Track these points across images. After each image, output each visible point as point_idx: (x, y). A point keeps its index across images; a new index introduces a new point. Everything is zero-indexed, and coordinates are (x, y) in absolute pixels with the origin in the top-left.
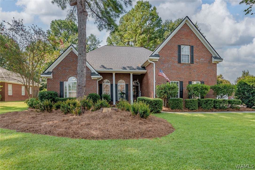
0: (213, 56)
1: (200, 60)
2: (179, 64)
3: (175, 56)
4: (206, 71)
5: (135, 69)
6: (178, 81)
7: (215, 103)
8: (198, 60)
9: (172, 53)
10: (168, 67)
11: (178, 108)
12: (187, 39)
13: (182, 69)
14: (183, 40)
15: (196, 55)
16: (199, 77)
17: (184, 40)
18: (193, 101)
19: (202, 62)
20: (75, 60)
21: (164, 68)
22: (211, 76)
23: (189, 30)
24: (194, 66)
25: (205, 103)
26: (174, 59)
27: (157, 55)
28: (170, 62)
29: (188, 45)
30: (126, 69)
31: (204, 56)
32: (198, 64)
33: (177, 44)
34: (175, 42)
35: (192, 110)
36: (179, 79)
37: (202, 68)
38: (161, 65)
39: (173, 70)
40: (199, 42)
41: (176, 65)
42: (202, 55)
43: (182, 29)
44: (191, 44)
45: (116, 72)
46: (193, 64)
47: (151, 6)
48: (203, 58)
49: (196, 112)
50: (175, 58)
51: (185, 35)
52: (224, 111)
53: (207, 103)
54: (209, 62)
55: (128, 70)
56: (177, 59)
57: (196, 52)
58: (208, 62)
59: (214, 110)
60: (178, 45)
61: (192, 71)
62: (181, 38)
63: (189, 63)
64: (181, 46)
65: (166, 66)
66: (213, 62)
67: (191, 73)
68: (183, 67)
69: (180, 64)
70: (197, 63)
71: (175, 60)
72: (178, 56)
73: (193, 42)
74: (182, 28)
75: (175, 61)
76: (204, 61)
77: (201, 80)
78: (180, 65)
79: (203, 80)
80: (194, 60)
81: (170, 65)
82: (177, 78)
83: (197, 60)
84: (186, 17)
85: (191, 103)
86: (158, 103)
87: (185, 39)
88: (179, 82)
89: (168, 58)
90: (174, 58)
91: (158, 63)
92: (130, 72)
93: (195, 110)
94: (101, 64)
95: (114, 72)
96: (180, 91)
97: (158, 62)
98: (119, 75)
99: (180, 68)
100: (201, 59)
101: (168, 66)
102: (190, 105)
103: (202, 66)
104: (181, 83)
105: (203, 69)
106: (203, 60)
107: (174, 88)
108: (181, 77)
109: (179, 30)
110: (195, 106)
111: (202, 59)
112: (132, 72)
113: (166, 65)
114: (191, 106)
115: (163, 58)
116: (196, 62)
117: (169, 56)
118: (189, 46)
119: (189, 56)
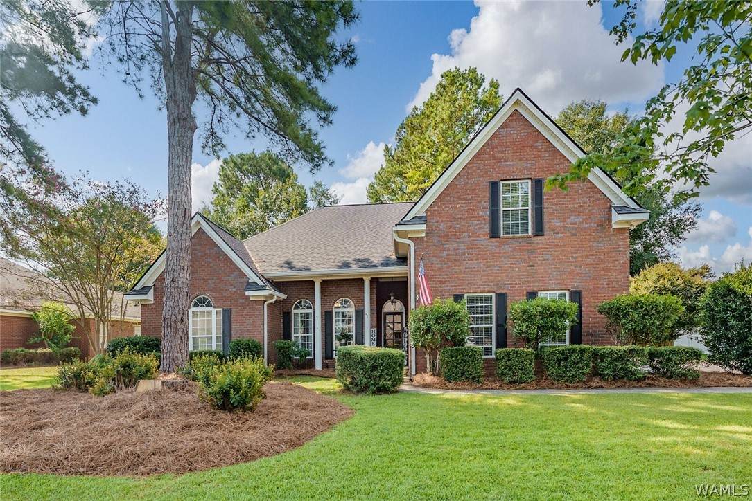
0: (616, 203)
1: (568, 221)
2: (494, 240)
3: (479, 218)
4: (587, 257)
5: (375, 266)
6: (490, 294)
7: (597, 359)
8: (560, 222)
9: (471, 209)
10: (457, 251)
11: (467, 378)
12: (521, 160)
13: (503, 256)
14: (508, 163)
15: (554, 206)
16: (564, 276)
17: (511, 163)
18: (516, 356)
19: (573, 229)
20: (207, 251)
21: (445, 255)
22: (607, 270)
23: (529, 131)
24: (544, 241)
25: (559, 361)
26: (476, 225)
27: (420, 218)
28: (464, 237)
29: (522, 177)
30: (350, 267)
31: (581, 206)
32: (560, 235)
33: (488, 179)
34: (481, 174)
35: (514, 382)
36: (495, 288)
37: (576, 247)
38: (434, 247)
39: (472, 260)
40: (562, 166)
41: (482, 245)
42: (576, 205)
43: (503, 130)
44: (534, 175)
45: (323, 277)
46: (543, 235)
47: (483, 80)
48: (579, 215)
49: (526, 389)
50: (479, 222)
51: (515, 148)
52: (634, 387)
53: (566, 359)
54: (601, 225)
55: (355, 271)
56: (487, 224)
57: (553, 199)
58: (596, 225)
59: (595, 384)
60: (489, 182)
61: (539, 260)
62: (499, 160)
63: (530, 234)
64: (502, 183)
65: (451, 249)
66: (616, 223)
67: (533, 266)
68: (508, 248)
69: (496, 242)
70: (558, 233)
71: (480, 228)
72: (489, 216)
73: (541, 166)
74: (502, 127)
75: (481, 230)
76: (580, 223)
77: (570, 287)
78: (497, 244)
79: (577, 287)
80: (546, 225)
81: (462, 246)
82: (488, 285)
83: (558, 224)
84: (515, 91)
85: (508, 360)
86: (382, 363)
87: (513, 161)
88: (494, 295)
89: (458, 226)
90: (476, 222)
91: (427, 242)
92: (362, 275)
93: (522, 383)
94: (286, 259)
95: (317, 276)
96: (498, 325)
97: (425, 239)
98: (333, 286)
99: (496, 253)
100: (569, 218)
101: (458, 249)
102: (505, 368)
103: (575, 241)
104: (502, 298)
105: (578, 250)
106: (576, 220)
107: (451, 316)
108: (499, 281)
109: (494, 136)
110: (522, 369)
111: (573, 219)
112: (367, 273)
113: (451, 246)
114: (510, 370)
115: (442, 227)
116: (553, 230)
117: (461, 218)
118: (529, 181)
119: (530, 211)
